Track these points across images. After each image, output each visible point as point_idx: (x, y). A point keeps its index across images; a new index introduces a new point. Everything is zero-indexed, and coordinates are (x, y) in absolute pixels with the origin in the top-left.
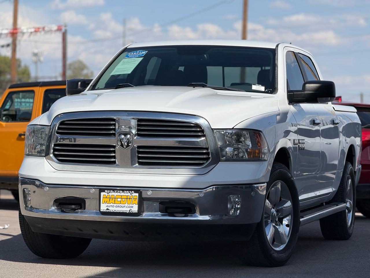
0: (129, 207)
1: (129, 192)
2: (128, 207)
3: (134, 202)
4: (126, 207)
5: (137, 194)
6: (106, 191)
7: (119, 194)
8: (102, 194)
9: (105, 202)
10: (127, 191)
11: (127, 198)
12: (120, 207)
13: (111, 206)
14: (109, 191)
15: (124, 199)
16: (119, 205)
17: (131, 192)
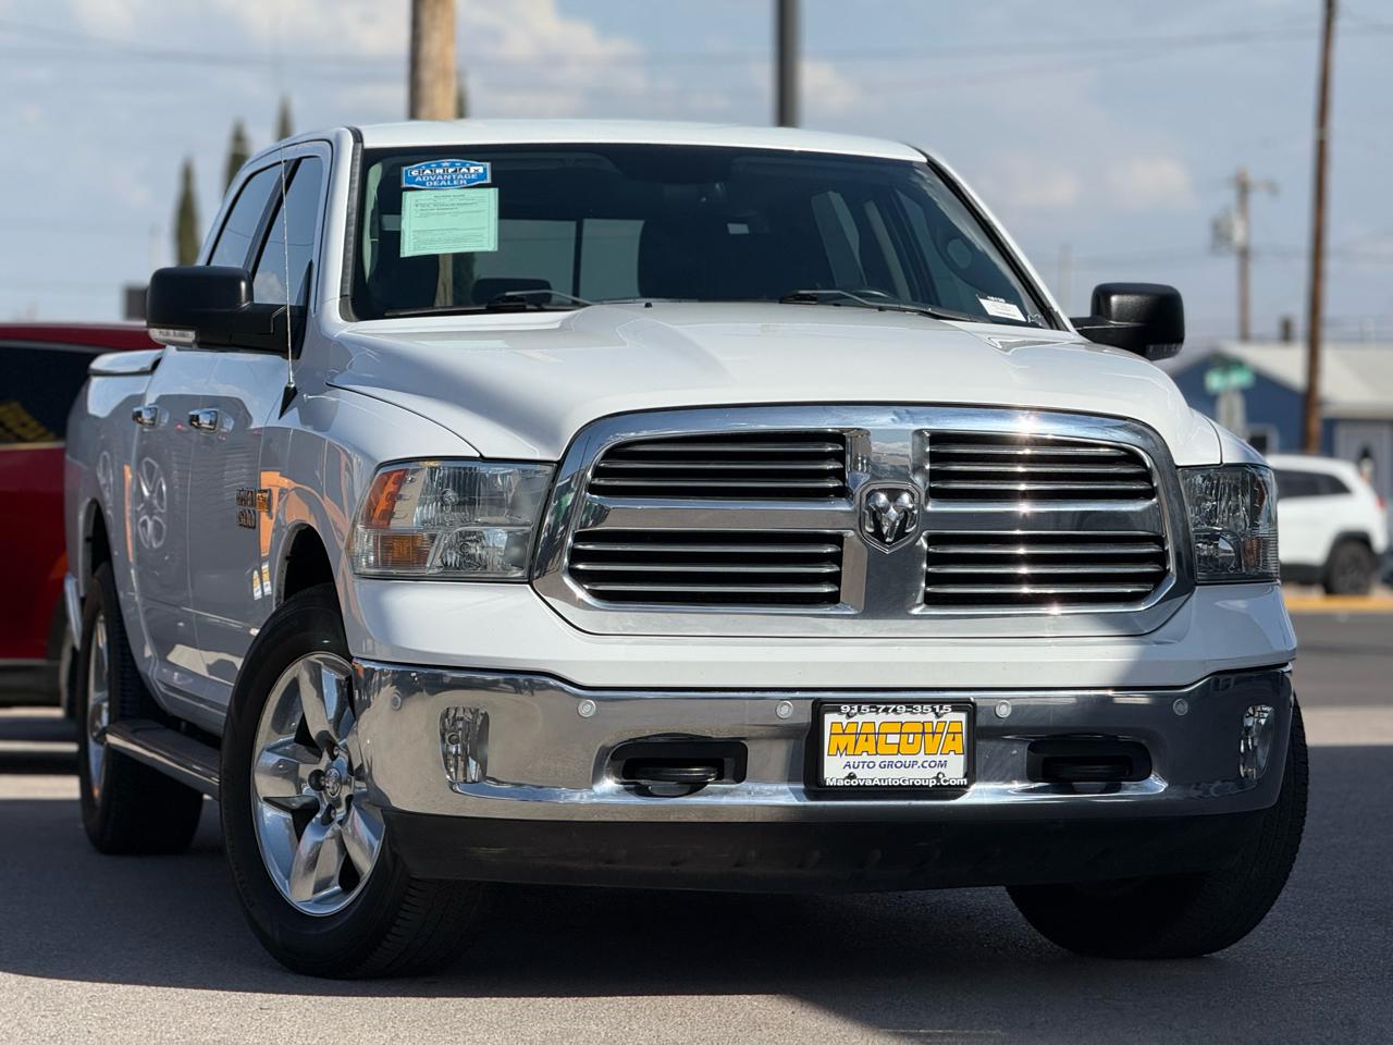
0: (933, 764)
1: (934, 710)
2: (926, 764)
3: (950, 745)
4: (919, 764)
5: (962, 717)
6: (845, 708)
7: (891, 717)
8: (830, 719)
9: (838, 748)
10: (925, 707)
11: (923, 733)
12: (899, 765)
13: (861, 765)
14: (856, 707)
15: (911, 736)
16: (894, 759)
17: (941, 708)
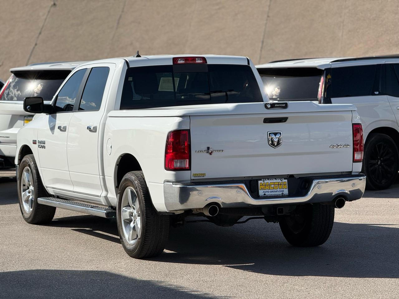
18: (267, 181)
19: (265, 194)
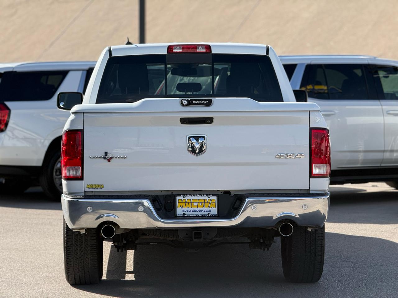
18: (188, 197)
19: (184, 214)
